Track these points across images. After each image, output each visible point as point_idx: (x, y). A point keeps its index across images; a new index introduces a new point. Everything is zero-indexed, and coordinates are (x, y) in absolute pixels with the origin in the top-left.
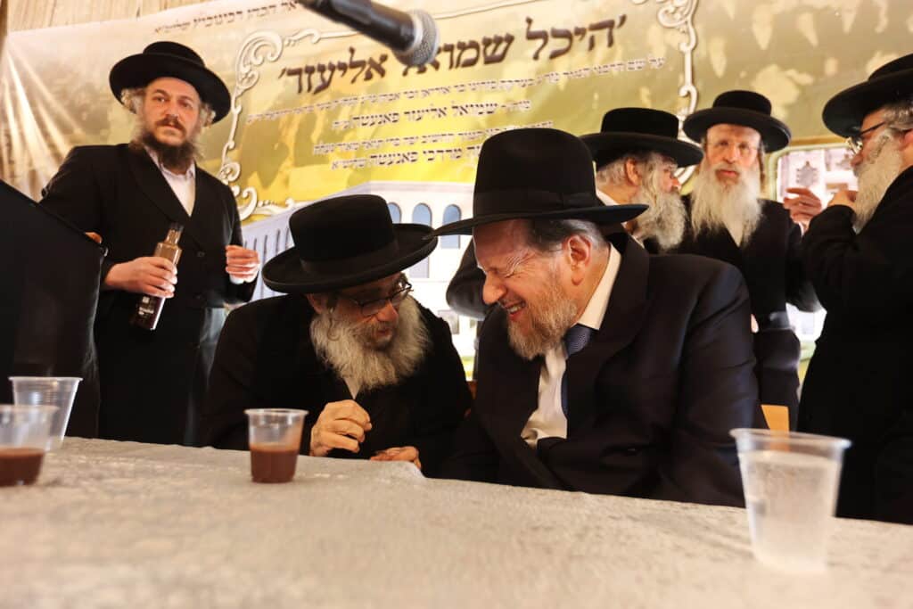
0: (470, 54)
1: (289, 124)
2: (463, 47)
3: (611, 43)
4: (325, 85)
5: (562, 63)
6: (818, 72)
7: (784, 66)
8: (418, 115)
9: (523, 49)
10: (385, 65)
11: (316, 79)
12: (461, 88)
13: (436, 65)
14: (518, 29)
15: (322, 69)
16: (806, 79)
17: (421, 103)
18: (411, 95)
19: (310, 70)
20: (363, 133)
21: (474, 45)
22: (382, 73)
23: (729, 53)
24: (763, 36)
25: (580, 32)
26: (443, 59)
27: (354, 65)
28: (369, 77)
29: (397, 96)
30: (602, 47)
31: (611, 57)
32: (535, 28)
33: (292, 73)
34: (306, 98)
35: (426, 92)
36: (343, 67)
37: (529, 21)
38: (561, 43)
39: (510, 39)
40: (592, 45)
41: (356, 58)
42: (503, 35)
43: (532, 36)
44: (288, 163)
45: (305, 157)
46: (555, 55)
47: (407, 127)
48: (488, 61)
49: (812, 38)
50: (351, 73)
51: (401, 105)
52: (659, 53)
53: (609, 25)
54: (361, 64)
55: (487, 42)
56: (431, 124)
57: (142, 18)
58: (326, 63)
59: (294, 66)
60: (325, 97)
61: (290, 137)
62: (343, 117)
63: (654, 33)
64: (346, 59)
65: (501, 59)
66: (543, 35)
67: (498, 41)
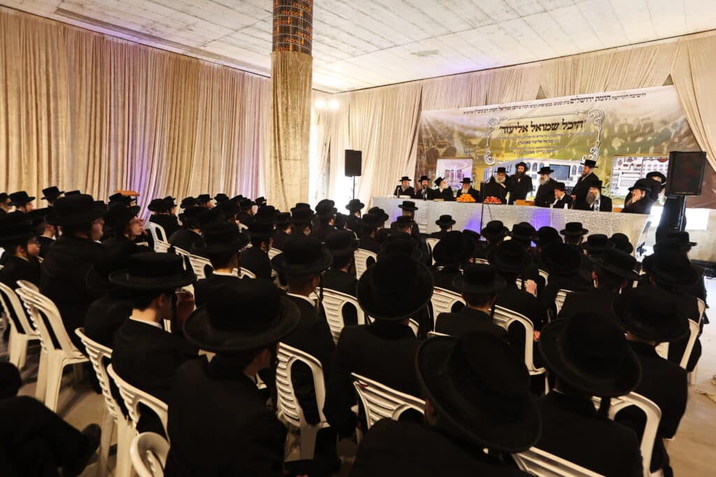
0: (548, 127)
1: (503, 141)
2: (547, 125)
3: (582, 127)
4: (511, 132)
5: (570, 131)
6: (626, 140)
7: (619, 138)
8: (535, 142)
9: (561, 126)
10: (528, 129)
11: (509, 130)
12: (546, 136)
13: (540, 129)
14: (561, 121)
15: (510, 127)
16: (624, 141)
17: (536, 139)
18: (534, 137)
19: (507, 128)
20: (522, 146)
21: (549, 125)
22: (527, 131)
23: (608, 132)
24: (616, 130)
25: (575, 123)
26: (542, 128)
27: (519, 127)
28: (523, 131)
29: (530, 137)
30: (579, 128)
31: (581, 131)
32: (565, 121)
33: (503, 128)
34: (507, 135)
35: (538, 136)
36: (516, 127)
37: (563, 120)
38: (570, 126)
39: (558, 124)
40: (577, 126)
41: (520, 125)
42: (556, 122)
43: (563, 124)
44: (503, 152)
45: (508, 150)
46: (569, 128)
47: (532, 145)
48: (553, 129)
49: (626, 131)
50: (519, 129)
51: (532, 139)
52: (593, 131)
53: (582, 122)
54: (521, 127)
55: (553, 124)
56: (538, 144)
57: (460, 109)
58: (511, 125)
59: (503, 126)
60: (512, 135)
61: (504, 145)
62: (517, 141)
63: (592, 126)
64: (517, 125)
65: (556, 129)
66: (566, 124)
67: (555, 124)
